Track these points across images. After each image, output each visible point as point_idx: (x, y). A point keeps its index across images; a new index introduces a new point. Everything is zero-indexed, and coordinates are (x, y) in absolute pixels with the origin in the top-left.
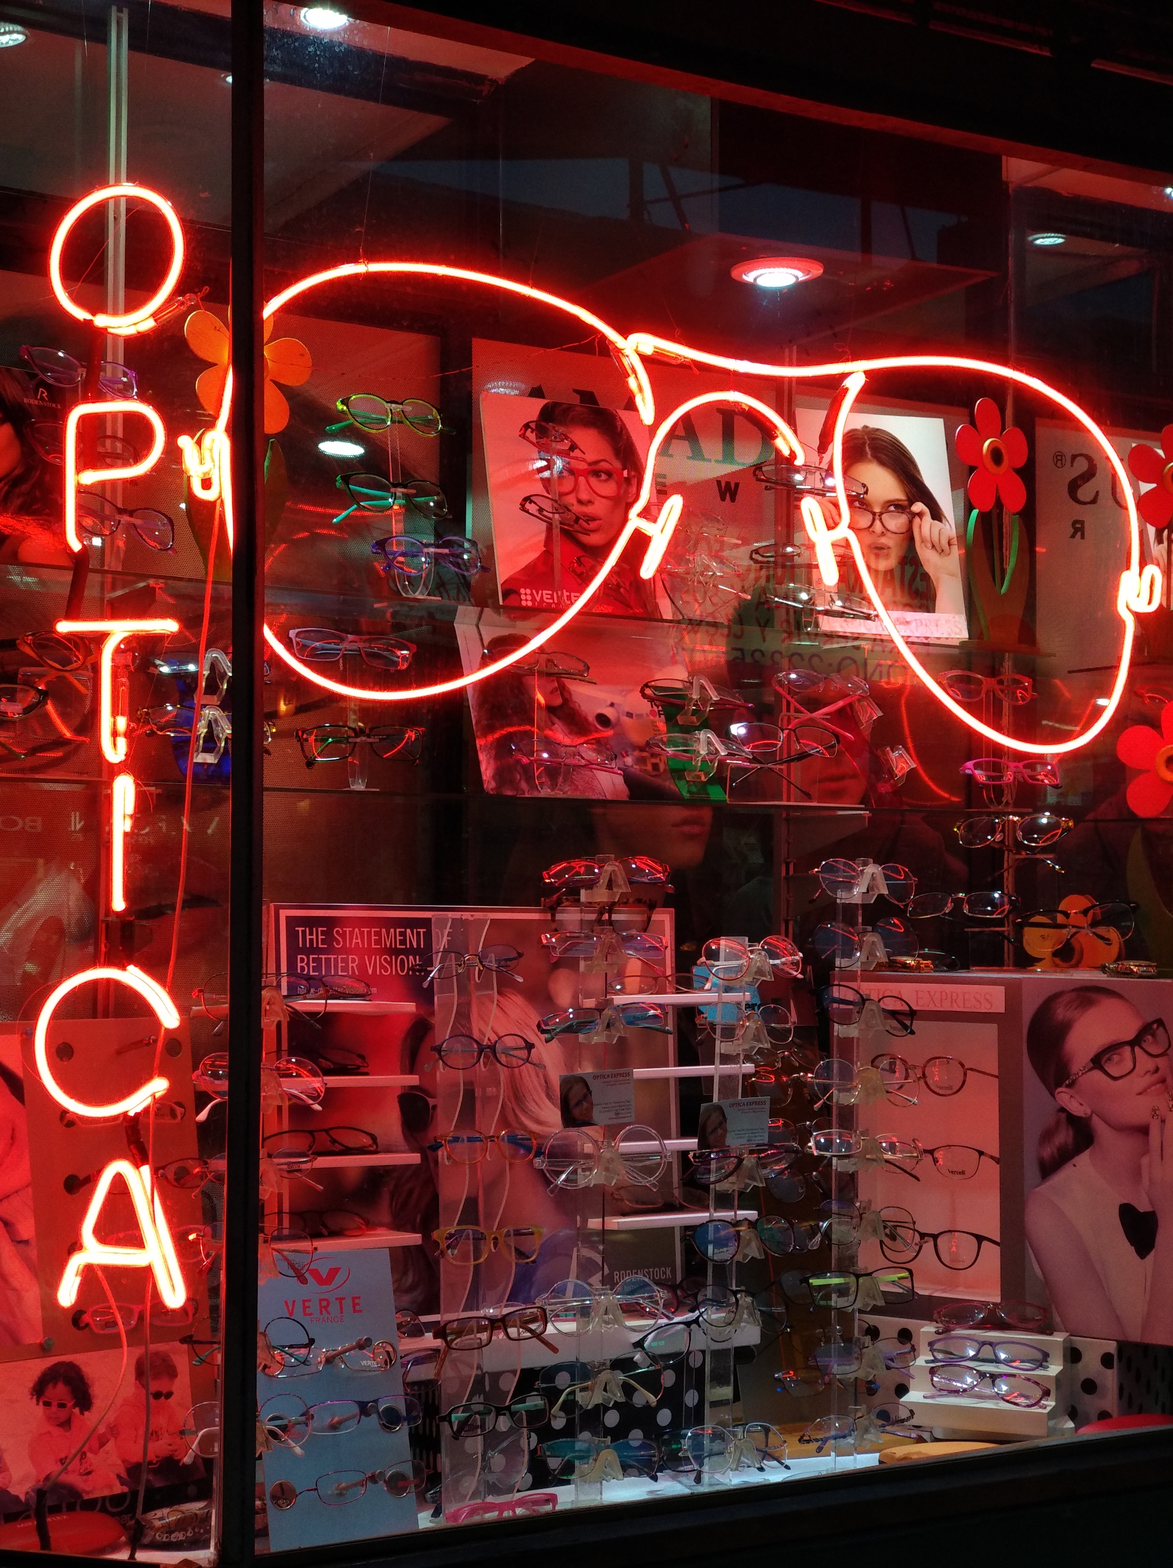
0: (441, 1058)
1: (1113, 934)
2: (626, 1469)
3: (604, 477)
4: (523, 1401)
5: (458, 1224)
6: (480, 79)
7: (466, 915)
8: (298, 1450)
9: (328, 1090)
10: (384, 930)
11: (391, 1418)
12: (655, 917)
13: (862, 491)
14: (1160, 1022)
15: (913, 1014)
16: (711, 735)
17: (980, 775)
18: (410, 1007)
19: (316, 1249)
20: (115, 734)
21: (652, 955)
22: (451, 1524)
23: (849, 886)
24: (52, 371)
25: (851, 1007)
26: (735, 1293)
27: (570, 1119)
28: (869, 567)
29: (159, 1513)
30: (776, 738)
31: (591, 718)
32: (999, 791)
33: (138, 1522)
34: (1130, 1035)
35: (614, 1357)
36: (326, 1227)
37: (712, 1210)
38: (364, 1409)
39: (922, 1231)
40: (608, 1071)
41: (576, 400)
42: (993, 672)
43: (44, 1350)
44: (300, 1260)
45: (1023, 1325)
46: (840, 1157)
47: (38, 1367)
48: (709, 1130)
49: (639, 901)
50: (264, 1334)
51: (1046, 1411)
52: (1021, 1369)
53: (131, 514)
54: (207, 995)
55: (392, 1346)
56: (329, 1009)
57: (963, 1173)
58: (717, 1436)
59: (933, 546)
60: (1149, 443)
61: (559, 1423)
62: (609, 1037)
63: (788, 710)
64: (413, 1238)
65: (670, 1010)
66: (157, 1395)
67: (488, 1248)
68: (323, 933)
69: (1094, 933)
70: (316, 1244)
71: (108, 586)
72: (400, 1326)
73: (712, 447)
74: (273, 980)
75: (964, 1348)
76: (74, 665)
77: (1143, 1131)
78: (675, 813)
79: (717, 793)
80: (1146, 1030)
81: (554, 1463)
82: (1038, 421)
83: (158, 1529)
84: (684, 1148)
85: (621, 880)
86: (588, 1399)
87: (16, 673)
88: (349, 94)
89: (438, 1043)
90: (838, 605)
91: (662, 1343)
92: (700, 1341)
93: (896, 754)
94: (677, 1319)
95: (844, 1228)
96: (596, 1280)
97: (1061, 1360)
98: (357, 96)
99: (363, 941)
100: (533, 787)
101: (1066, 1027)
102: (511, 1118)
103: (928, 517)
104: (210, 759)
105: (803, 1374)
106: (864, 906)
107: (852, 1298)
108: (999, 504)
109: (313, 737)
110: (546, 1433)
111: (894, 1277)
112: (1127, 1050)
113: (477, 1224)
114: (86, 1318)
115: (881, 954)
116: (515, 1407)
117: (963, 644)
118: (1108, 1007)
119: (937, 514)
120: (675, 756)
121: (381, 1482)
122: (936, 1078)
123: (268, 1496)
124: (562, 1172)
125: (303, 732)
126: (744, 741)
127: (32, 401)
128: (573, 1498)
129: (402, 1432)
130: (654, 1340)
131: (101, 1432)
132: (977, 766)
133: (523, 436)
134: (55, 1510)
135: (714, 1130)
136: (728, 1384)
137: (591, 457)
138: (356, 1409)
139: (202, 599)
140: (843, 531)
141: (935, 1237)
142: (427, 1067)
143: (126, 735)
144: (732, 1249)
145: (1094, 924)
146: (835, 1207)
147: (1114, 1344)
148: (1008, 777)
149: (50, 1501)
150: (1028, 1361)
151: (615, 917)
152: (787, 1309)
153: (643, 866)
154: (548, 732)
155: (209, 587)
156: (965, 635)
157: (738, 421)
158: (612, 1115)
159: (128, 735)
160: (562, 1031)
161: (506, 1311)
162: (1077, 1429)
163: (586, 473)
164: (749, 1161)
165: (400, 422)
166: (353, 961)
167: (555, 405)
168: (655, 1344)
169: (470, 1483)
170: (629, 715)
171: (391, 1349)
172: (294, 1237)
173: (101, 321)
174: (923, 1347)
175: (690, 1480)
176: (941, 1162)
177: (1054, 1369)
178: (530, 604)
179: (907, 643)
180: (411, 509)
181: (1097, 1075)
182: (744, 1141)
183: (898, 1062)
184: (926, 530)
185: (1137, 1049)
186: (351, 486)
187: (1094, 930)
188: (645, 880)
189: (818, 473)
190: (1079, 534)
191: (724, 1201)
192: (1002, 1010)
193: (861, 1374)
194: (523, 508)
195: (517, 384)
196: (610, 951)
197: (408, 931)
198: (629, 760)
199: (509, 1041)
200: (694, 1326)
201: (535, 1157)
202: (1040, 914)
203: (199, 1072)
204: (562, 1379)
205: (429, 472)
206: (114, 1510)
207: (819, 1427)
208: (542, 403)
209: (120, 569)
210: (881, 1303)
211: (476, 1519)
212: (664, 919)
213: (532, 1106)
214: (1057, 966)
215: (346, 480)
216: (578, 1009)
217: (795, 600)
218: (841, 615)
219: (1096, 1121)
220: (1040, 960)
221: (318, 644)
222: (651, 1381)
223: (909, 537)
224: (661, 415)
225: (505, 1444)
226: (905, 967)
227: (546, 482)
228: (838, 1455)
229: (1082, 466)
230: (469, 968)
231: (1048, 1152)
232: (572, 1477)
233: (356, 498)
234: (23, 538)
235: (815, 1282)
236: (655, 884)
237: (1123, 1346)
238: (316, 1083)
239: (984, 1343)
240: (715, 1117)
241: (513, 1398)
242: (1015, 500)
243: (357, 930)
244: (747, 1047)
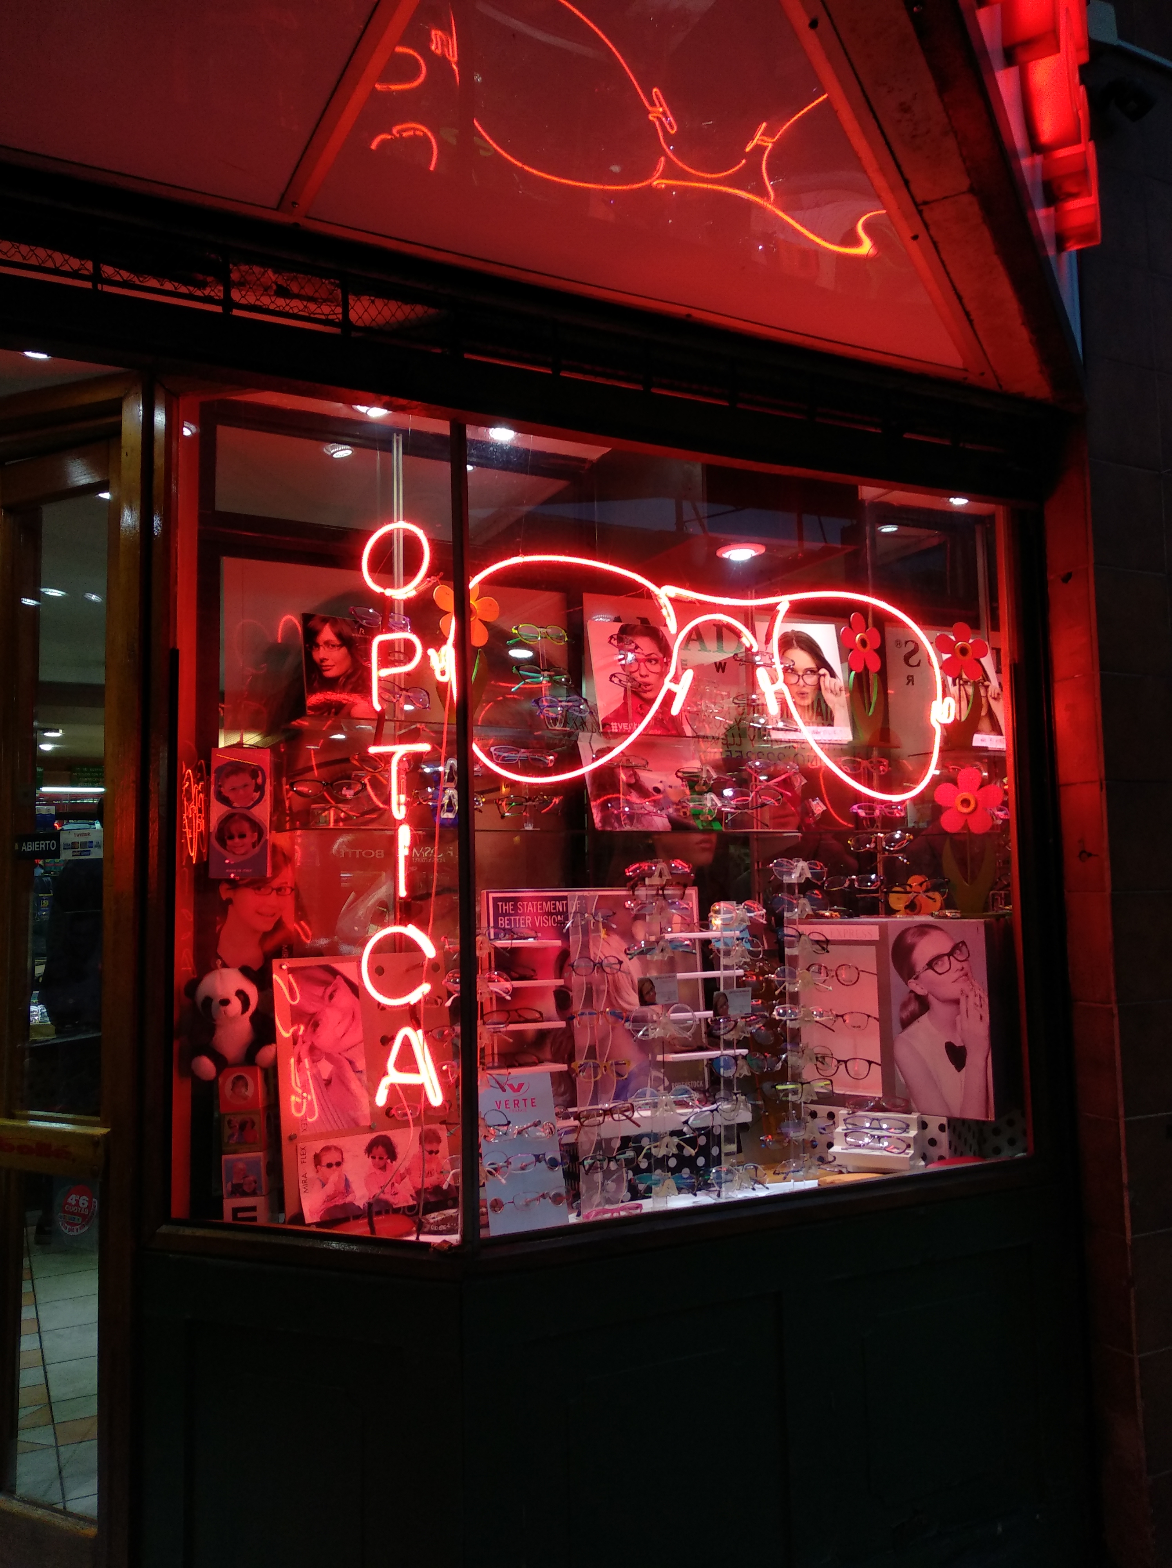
0: (574, 970)
1: (937, 896)
2: (680, 1190)
3: (654, 662)
4: (624, 1153)
5: (586, 1059)
6: (584, 460)
7: (586, 893)
8: (503, 1181)
9: (514, 989)
10: (544, 903)
11: (553, 1164)
12: (688, 892)
13: (792, 663)
14: (963, 943)
15: (828, 942)
16: (713, 796)
17: (862, 813)
18: (558, 943)
19: (510, 1073)
20: (399, 804)
21: (685, 912)
22: (586, 1220)
23: (790, 873)
24: (366, 619)
25: (793, 938)
26: (736, 1094)
27: (644, 1002)
28: (795, 703)
29: (433, 1215)
30: (749, 796)
31: (651, 790)
32: (872, 821)
33: (420, 1220)
34: (947, 950)
35: (671, 1129)
36: (517, 1061)
37: (722, 1049)
38: (538, 1159)
39: (839, 1059)
40: (663, 975)
41: (638, 622)
42: (868, 757)
43: (371, 1129)
44: (502, 1079)
45: (895, 1109)
46: (791, 1020)
47: (369, 1137)
48: (719, 1006)
49: (678, 884)
50: (483, 1119)
51: (908, 1156)
52: (895, 1133)
53: (407, 691)
54: (449, 940)
55: (552, 1124)
56: (513, 946)
57: (859, 1027)
58: (729, 1172)
59: (832, 692)
60: (946, 633)
61: (644, 1165)
62: (663, 956)
63: (756, 781)
64: (563, 1067)
65: (697, 942)
66: (431, 1152)
67: (601, 1071)
68: (512, 905)
69: (927, 896)
70: (510, 1070)
71: (397, 728)
72: (557, 1114)
73: (712, 645)
74: (484, 931)
75: (863, 1122)
76: (380, 770)
77: (957, 1002)
78: (697, 837)
79: (717, 826)
80: (956, 947)
81: (641, 1187)
82: (886, 624)
83: (432, 1224)
84: (707, 1016)
85: (666, 872)
86: (660, 1152)
87: (351, 774)
88: (511, 470)
89: (572, 962)
90: (781, 725)
91: (699, 1121)
92: (719, 1120)
93: (815, 803)
94: (704, 1109)
95: (794, 1059)
96: (661, 1088)
97: (916, 1128)
98: (515, 472)
99: (533, 907)
100: (621, 825)
101: (912, 948)
102: (614, 1002)
103: (828, 676)
104: (451, 816)
105: (776, 1137)
106: (798, 884)
107: (799, 1095)
108: (866, 669)
109: (504, 803)
110: (637, 1171)
111: (822, 1084)
112: (946, 958)
113: (596, 1059)
114: (393, 1112)
115: (808, 910)
116: (618, 1157)
117: (850, 742)
118: (935, 935)
119: (833, 675)
120: (694, 807)
121: (548, 1198)
122: (844, 976)
123: (488, 1207)
124: (640, 1031)
125: (499, 800)
126: (732, 799)
127: (356, 635)
128: (652, 1206)
129: (559, 1171)
130: (694, 1120)
131: (402, 1172)
132: (859, 808)
133: (610, 642)
134: (379, 1213)
135: (721, 1007)
136: (734, 1143)
137: (647, 652)
138: (534, 1159)
139: (442, 733)
140: (780, 685)
141: (846, 1062)
142: (566, 975)
143: (405, 804)
144: (733, 1070)
145: (927, 891)
146: (789, 1047)
147: (945, 1118)
148: (877, 812)
149: (375, 1209)
150: (898, 1129)
151: (666, 892)
152: (764, 1101)
153: (678, 865)
154: (628, 797)
155: (446, 726)
156: (850, 738)
157: (725, 630)
158: (667, 999)
159: (407, 804)
160: (638, 954)
161: (612, 1105)
162: (926, 1165)
163: (644, 661)
164: (741, 1023)
165: (546, 638)
166: (528, 919)
167: (627, 625)
168: (694, 1122)
169: (597, 1198)
170: (671, 787)
171: (552, 1126)
172: (499, 1067)
173: (388, 592)
174: (841, 1122)
175: (715, 1195)
176: (847, 1021)
177: (913, 1133)
178: (616, 731)
179: (817, 743)
180: (553, 682)
181: (930, 972)
182: (738, 1012)
183: (822, 968)
184: (827, 683)
185: (951, 958)
186: (521, 672)
187: (926, 894)
188: (680, 872)
189: (767, 656)
190: (911, 683)
191: (729, 1045)
192: (878, 938)
193: (806, 1137)
194: (611, 680)
195: (610, 616)
196: (661, 910)
197: (557, 903)
198: (671, 810)
199: (613, 960)
200: (715, 1112)
201: (625, 1022)
202: (896, 886)
203: (446, 980)
204: (645, 1142)
205: (563, 664)
206: (410, 1214)
207: (784, 1166)
208: (620, 624)
209: (403, 719)
210: (816, 1098)
211: (600, 1217)
212: (692, 893)
213: (624, 994)
214: (907, 914)
215: (518, 669)
216: (647, 942)
217: (758, 723)
218: (782, 730)
219: (931, 997)
220: (898, 911)
221: (506, 755)
222: (692, 1142)
223: (818, 688)
224: (680, 628)
225: (614, 1177)
226: (823, 916)
227: (623, 666)
228: (795, 1181)
229: (911, 646)
230: (588, 923)
231: (905, 1015)
232: (652, 1195)
233: (524, 678)
234: (354, 704)
235: (779, 1087)
236: (684, 874)
237: (950, 1120)
238: (508, 985)
239: (873, 1119)
240: (722, 1000)
241: (617, 1151)
242: (875, 665)
243: (530, 903)
244: (737, 961)
